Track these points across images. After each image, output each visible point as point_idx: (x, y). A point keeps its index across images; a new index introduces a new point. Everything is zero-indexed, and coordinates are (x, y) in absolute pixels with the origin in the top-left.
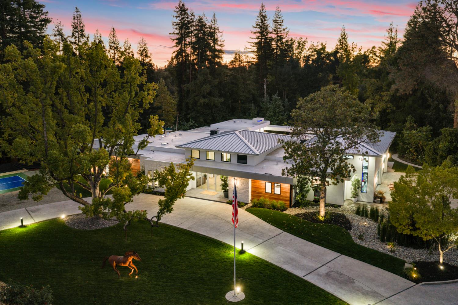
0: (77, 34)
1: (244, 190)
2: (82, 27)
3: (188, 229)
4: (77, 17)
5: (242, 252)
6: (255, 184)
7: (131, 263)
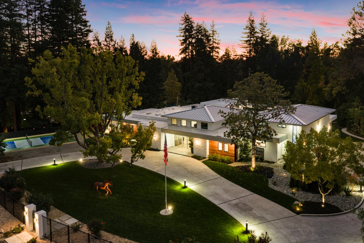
0: (108, 39)
1: (204, 148)
2: (112, 34)
3: (156, 172)
4: (109, 28)
5: (185, 187)
6: (212, 144)
7: (108, 188)
